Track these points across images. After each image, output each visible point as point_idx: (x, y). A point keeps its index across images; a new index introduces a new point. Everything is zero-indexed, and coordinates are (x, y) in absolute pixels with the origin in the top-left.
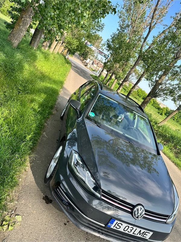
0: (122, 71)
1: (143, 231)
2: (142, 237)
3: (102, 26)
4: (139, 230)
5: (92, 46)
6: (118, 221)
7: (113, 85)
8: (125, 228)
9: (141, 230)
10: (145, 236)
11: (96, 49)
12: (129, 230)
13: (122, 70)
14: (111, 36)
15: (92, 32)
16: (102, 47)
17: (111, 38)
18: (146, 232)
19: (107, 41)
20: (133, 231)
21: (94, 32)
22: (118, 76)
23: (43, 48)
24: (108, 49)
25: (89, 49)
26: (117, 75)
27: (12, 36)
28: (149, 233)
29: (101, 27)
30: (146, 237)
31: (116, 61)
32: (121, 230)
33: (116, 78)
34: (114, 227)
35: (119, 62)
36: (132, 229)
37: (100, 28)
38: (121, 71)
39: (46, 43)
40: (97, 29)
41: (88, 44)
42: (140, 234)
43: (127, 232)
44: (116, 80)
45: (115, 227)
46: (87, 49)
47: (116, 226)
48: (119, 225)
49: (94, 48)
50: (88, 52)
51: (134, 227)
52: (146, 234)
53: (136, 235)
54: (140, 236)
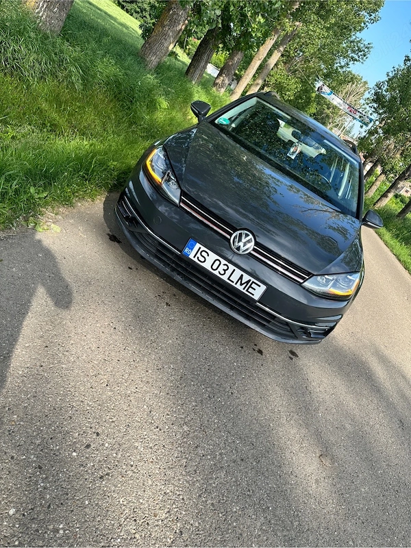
0: (401, 154)
1: (246, 278)
2: (244, 291)
3: (366, 50)
4: (238, 273)
5: (333, 96)
6: (201, 246)
7: (373, 187)
8: (214, 263)
9: (242, 275)
10: (250, 290)
11: (342, 102)
12: (221, 269)
13: (400, 152)
14: (388, 75)
15: (339, 64)
16: (364, 107)
17: (387, 79)
18: (253, 282)
19: (375, 87)
20: (228, 273)
21: (343, 64)
22: (388, 167)
23: (214, 89)
24: (375, 105)
25: (330, 110)
26: (386, 164)
27: (147, 48)
28: (259, 286)
29: (362, 53)
30: (253, 295)
31: (388, 132)
32: (207, 265)
33: (384, 172)
34: (194, 257)
35: (394, 135)
36: (226, 267)
37: (360, 54)
38: (398, 156)
39: (222, 78)
40: (352, 58)
41: (323, 90)
42: (241, 284)
43: (216, 273)
44: (383, 176)
45: (196, 257)
46: (326, 111)
47: (199, 255)
48: (204, 254)
49: (336, 100)
50: (328, 116)
51: (229, 265)
52: (253, 286)
53: (233, 284)
54: (241, 288)
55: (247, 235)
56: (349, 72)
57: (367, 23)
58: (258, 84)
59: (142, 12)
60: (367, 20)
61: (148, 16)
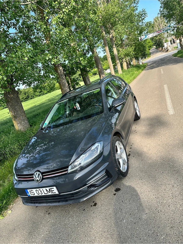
1: (48, 189)
3: (144, 12)
5: (147, 36)
6: (29, 190)
12: (40, 193)
29: (143, 14)
30: (55, 193)
32: (36, 194)
34: (31, 195)
37: (143, 15)
42: (49, 192)
48: (32, 192)
51: (40, 189)
52: (52, 190)
53: (47, 194)
54: (50, 194)
55: (37, 173)
56: (147, 23)
57: (137, 6)
58: (118, 63)
59: (77, 79)
60: (135, 5)
61: (80, 78)
